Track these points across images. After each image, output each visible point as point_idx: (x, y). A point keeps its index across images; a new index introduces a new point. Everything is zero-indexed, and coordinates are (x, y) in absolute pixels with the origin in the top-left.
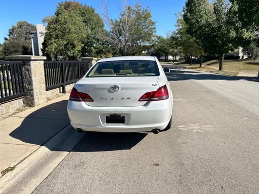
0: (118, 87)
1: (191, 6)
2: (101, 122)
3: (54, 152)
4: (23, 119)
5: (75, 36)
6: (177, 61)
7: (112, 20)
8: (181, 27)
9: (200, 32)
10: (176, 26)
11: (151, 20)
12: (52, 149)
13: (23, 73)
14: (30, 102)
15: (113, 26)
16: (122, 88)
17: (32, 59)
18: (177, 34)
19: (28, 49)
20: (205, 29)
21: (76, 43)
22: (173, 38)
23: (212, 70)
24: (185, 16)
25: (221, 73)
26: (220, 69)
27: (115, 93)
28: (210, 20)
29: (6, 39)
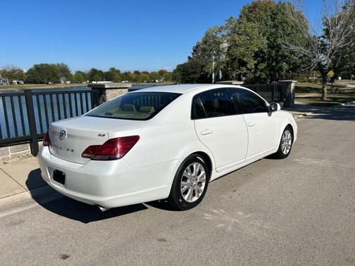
0: (65, 133)
2: (50, 178)
5: (242, 50)
27: (63, 141)
29: (189, 58)
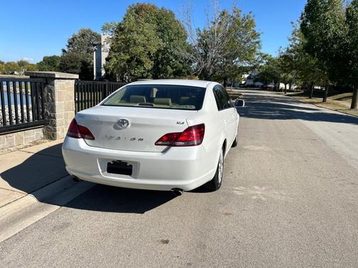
0: (127, 122)
1: (312, 12)
2: (100, 170)
3: (43, 204)
4: (31, 154)
5: (142, 49)
6: (293, 91)
7: (199, 30)
8: (298, 42)
9: (325, 50)
10: (290, 40)
11: (254, 32)
12: (41, 200)
13: (45, 95)
14: (51, 133)
15: (199, 38)
16: (133, 124)
17: (56, 77)
18: (291, 52)
19: (89, 64)
20: (332, 46)
21: (143, 59)
22: (285, 57)
23: (340, 108)
24: (303, 25)
25: (353, 113)
26: (353, 106)
27: (124, 130)
28: (340, 32)
29: (64, 51)
